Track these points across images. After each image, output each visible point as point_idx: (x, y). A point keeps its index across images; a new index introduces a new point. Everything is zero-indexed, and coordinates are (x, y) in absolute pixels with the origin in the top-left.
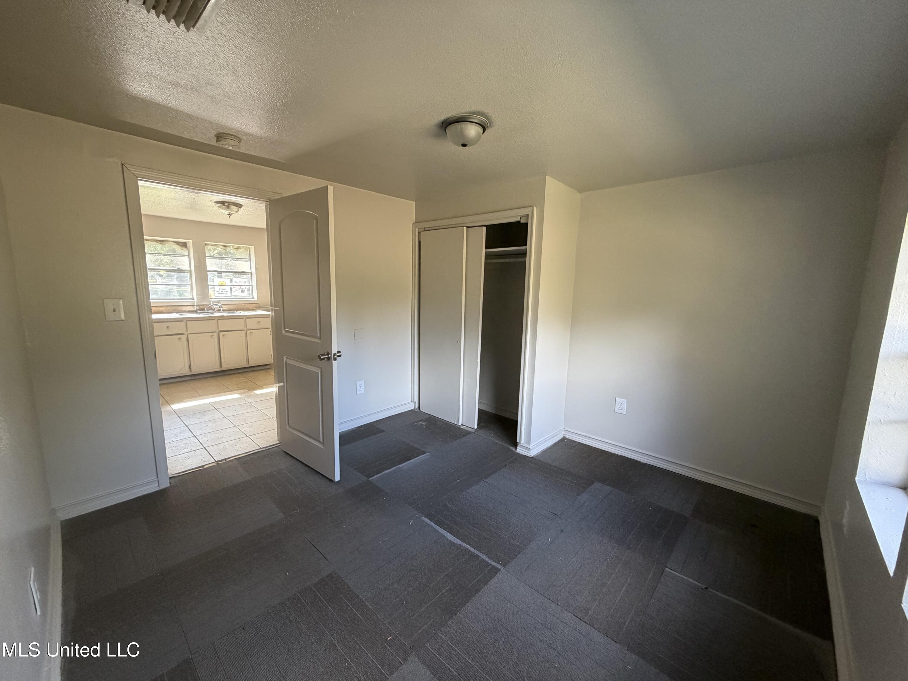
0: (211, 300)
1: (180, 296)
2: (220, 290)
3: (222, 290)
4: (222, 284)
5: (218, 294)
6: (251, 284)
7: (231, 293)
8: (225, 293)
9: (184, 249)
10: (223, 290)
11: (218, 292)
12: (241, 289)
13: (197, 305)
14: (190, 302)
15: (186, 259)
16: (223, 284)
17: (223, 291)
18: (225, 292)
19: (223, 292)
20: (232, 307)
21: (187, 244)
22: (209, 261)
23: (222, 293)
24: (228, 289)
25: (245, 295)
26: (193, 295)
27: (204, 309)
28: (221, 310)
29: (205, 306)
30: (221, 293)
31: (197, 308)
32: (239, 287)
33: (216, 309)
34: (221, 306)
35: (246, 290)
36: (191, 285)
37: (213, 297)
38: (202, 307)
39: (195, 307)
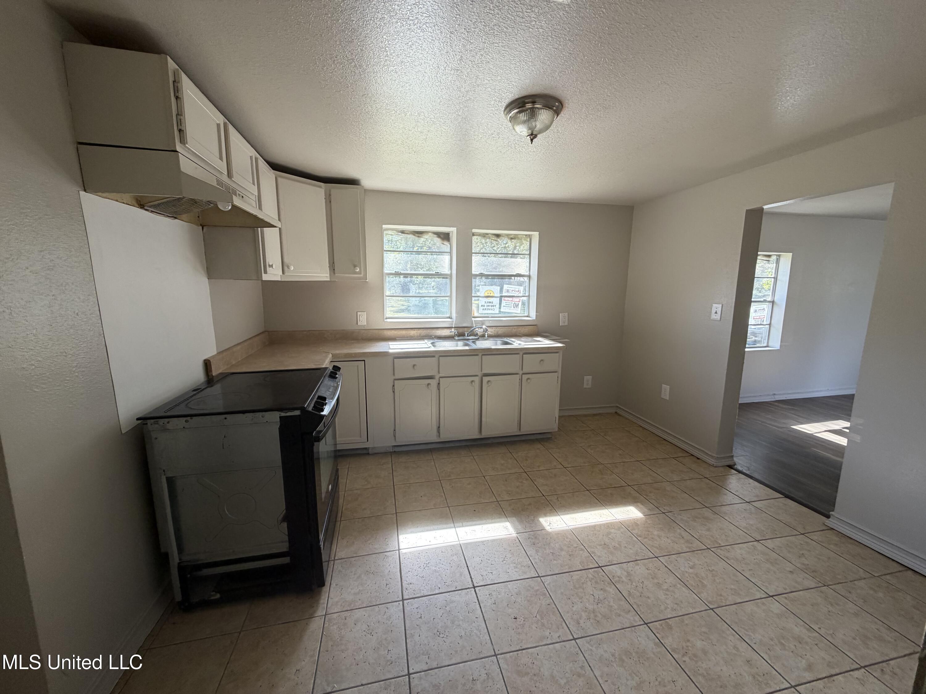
0: (473, 319)
1: (436, 313)
2: (486, 305)
3: (488, 304)
4: (489, 295)
5: (483, 309)
6: (527, 294)
7: (500, 308)
8: (493, 308)
9: (446, 243)
10: (490, 304)
11: (483, 307)
12: (513, 302)
13: (455, 327)
14: (446, 322)
15: (447, 258)
16: (491, 295)
17: (489, 306)
18: (492, 306)
19: (490, 308)
20: (500, 331)
21: (451, 235)
22: (476, 260)
23: (488, 308)
24: (496, 301)
25: (518, 311)
26: (451, 313)
27: (464, 335)
28: (486, 336)
29: (466, 329)
30: (486, 308)
31: (455, 333)
32: (511, 299)
33: (479, 334)
34: (487, 330)
35: (520, 304)
36: (451, 296)
37: (476, 314)
38: (461, 330)
39: (453, 330)
